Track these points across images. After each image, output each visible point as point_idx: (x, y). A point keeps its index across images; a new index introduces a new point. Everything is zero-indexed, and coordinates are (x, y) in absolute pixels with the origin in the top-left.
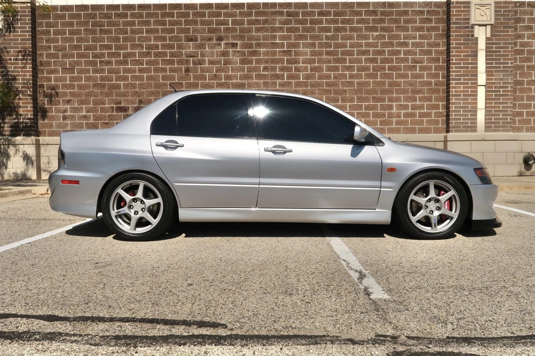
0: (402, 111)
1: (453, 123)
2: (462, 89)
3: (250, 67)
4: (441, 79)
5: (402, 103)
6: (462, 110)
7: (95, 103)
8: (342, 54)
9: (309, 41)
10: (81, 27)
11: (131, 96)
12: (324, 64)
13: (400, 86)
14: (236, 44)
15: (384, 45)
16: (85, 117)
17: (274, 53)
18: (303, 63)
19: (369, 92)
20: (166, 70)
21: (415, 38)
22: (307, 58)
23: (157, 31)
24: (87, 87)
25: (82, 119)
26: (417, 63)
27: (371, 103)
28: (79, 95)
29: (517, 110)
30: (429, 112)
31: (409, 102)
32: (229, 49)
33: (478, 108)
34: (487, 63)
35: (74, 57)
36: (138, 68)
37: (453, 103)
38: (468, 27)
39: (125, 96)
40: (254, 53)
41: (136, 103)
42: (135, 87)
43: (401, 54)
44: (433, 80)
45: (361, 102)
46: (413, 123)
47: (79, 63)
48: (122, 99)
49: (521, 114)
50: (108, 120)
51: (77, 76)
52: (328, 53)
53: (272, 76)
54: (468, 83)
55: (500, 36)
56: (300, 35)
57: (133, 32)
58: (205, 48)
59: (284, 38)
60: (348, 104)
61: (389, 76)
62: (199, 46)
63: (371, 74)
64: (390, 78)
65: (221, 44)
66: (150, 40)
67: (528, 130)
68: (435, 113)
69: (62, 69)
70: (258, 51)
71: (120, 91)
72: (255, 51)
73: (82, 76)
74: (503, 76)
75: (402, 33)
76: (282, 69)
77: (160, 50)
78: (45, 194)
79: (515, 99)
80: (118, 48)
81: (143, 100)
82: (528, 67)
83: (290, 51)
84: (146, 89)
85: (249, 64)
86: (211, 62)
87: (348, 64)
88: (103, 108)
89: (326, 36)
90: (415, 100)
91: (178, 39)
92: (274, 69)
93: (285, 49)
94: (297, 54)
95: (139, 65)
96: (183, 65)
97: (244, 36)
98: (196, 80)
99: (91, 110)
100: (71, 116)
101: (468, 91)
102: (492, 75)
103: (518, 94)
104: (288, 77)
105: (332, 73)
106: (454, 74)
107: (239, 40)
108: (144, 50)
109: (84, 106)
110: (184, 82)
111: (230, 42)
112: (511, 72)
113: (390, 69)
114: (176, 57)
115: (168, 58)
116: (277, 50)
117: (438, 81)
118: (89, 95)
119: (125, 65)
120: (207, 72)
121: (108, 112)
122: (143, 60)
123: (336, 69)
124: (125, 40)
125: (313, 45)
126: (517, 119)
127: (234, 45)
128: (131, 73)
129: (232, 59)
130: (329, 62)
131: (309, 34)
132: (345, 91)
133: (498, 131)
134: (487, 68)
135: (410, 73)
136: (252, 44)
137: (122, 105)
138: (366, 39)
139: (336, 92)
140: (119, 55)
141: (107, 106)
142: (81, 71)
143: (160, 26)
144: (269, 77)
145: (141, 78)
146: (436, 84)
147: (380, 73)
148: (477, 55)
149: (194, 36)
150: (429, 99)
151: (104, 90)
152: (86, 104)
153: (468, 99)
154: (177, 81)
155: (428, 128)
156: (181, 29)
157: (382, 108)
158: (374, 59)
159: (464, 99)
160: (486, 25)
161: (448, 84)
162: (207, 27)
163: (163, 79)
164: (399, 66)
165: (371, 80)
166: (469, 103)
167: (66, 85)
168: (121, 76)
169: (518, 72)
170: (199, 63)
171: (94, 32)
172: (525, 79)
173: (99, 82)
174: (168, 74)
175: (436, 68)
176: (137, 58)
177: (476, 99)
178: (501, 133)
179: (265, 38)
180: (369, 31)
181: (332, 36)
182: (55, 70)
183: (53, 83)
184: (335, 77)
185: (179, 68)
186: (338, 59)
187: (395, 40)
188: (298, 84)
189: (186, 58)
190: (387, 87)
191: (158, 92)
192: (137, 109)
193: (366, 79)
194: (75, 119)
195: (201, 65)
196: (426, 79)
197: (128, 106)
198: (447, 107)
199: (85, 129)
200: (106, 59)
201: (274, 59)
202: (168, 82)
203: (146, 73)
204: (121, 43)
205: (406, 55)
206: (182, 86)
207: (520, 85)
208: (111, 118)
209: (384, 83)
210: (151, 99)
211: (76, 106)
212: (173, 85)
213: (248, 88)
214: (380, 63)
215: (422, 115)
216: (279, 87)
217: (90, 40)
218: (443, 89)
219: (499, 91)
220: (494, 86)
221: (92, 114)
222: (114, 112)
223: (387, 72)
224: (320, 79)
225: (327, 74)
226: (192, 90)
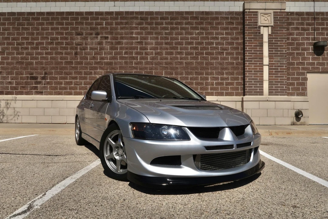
0: (215, 81)
1: (247, 89)
2: (253, 67)
3: (116, 52)
4: (240, 61)
5: (214, 76)
6: (253, 81)
7: (17, 74)
8: (175, 44)
9: (154, 36)
10: (11, 26)
11: (40, 70)
12: (164, 50)
13: (213, 65)
14: (108, 37)
15: (203, 38)
16: (10, 83)
17: (132, 43)
18: (150, 50)
19: (192, 69)
20: (63, 54)
21: (223, 34)
22: (153, 47)
23: (57, 29)
24: (12, 63)
25: (8, 84)
26: (224, 50)
27: (194, 76)
28: (7, 68)
29: (290, 81)
30: (232, 82)
31: (219, 75)
32: (103, 40)
33: (264, 79)
34: (269, 51)
35: (5, 45)
36: (45, 52)
37: (247, 77)
38: (256, 28)
39: (36, 69)
40: (119, 43)
41: (43, 74)
42: (43, 64)
43: (214, 44)
44: (235, 61)
45: (187, 75)
46: (221, 89)
47: (8, 49)
48: (34, 71)
49: (293, 84)
50: (25, 85)
51: (6, 57)
52: (166, 43)
53: (130, 57)
54: (257, 64)
55: (278, 33)
56: (149, 32)
57: (43, 29)
58: (88, 40)
59: (138, 33)
60: (179, 76)
61: (206, 59)
62: (84, 38)
63: (194, 57)
64: (206, 60)
65: (98, 37)
66: (53, 35)
67: (298, 95)
68: (236, 83)
71: (33, 67)
72: (120, 42)
73: (9, 57)
74: (280, 59)
75: (214, 31)
76: (137, 53)
77: (59, 41)
79: (288, 74)
80: (33, 39)
81: (47, 72)
82: (297, 54)
83: (142, 42)
84: (49, 65)
85: (116, 50)
86: (91, 49)
87: (179, 51)
88: (22, 77)
89: (165, 33)
90: (223, 74)
91: (71, 34)
92: (132, 53)
93: (139, 41)
94: (146, 43)
95: (46, 50)
96: (74, 50)
97: (113, 32)
98: (81, 60)
100: (1, 82)
101: (257, 69)
102: (273, 59)
103: (291, 71)
104: (141, 59)
105: (169, 56)
106: (248, 57)
107: (110, 34)
108: (49, 41)
109: (10, 76)
110: (74, 61)
111: (104, 36)
112: (285, 56)
113: (206, 54)
114: (69, 45)
115: (64, 46)
116: (134, 41)
117: (238, 62)
118: (13, 68)
119: (37, 50)
120: (89, 55)
121: (25, 80)
122: (48, 47)
123: (171, 53)
124: (37, 34)
125: (157, 38)
126: (290, 87)
127: (106, 38)
128: (40, 55)
129: (105, 47)
130: (167, 49)
131: (154, 31)
132: (177, 68)
133: (278, 95)
134: (269, 53)
135: (219, 56)
136: (118, 37)
137: (34, 75)
138: (191, 34)
139: (172, 68)
140: (33, 43)
141: (24, 76)
142: (9, 54)
143: (59, 26)
144: (128, 58)
145: (46, 58)
146: (237, 64)
147: (200, 57)
148: (263, 45)
149: (81, 32)
150: (232, 74)
151: (23, 66)
152: (11, 74)
153: (257, 74)
154: (69, 60)
155: (231, 93)
156: (73, 27)
157: (202, 79)
158: (196, 47)
159: (254, 74)
160: (268, 26)
161: (244, 64)
162: (89, 26)
163: (60, 59)
164: (213, 52)
165: (194, 61)
166: (258, 77)
169: (291, 57)
171: (18, 29)
172: (295, 62)
173: (20, 61)
174: (64, 56)
175: (237, 54)
176: (45, 46)
177: (263, 74)
179: (126, 34)
180: (193, 30)
181: (169, 33)
184: (171, 59)
185: (71, 52)
186: (173, 47)
187: (210, 35)
188: (147, 63)
189: (76, 46)
190: (204, 65)
191: (57, 67)
192: (43, 78)
193: (191, 60)
194: (4, 84)
195: (85, 50)
196: (230, 60)
197: (38, 76)
198: (244, 79)
199: (9, 90)
200: (25, 46)
201: (131, 47)
202: (64, 61)
203: (50, 55)
204: (35, 36)
205: (217, 45)
206: (72, 64)
207: (292, 65)
208: (27, 83)
209: (202, 63)
210: (53, 72)
211: (5, 75)
212: (67, 63)
213: (114, 65)
214: (200, 50)
215: (227, 84)
216: (135, 65)
217: (16, 34)
218: (241, 67)
219: (278, 69)
220: (274, 65)
221: (14, 81)
222: (28, 80)
223: (204, 56)
224: (161, 60)
225: (166, 57)
226: (79, 66)
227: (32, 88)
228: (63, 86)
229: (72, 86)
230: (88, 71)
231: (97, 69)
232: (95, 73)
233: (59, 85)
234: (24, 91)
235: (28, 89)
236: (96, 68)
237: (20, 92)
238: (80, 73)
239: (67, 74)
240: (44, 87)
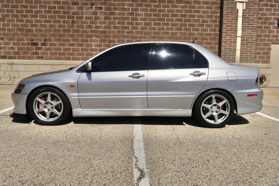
1: (223, 57)
2: (228, 38)
3: (110, 21)
6: (228, 50)
7: (18, 40)
8: (163, 16)
9: (144, 8)
11: (40, 37)
12: (152, 21)
13: (195, 35)
14: (102, 8)
15: (186, 11)
16: (12, 48)
17: (124, 14)
18: (140, 20)
19: (177, 38)
20: (60, 22)
21: (204, 8)
22: (142, 18)
24: (13, 30)
25: (10, 49)
26: (205, 23)
28: (8, 35)
29: (257, 51)
32: (98, 10)
33: (237, 49)
34: (242, 24)
35: (5, 12)
36: (44, 20)
37: (223, 46)
38: (233, 3)
39: (36, 36)
40: (112, 14)
41: (43, 41)
42: (42, 31)
43: (196, 17)
44: (213, 33)
47: (8, 16)
48: (34, 38)
49: (259, 53)
50: (26, 50)
51: (7, 24)
52: (154, 15)
53: (122, 27)
54: (232, 35)
55: (250, 9)
56: (139, 4)
58: (84, 10)
59: (129, 5)
62: (80, 8)
63: (179, 28)
64: (189, 31)
65: (93, 7)
66: (51, 4)
67: (262, 63)
68: (213, 51)
70: (115, 12)
71: (33, 33)
72: (113, 12)
73: (10, 24)
74: (251, 32)
75: (197, 5)
76: (128, 23)
77: (57, 10)
79: (257, 45)
80: (31, 7)
81: (47, 39)
82: (265, 27)
83: (133, 13)
84: (49, 32)
85: (109, 20)
86: (87, 18)
87: (166, 22)
88: (23, 43)
89: (154, 5)
90: (203, 44)
91: (67, 3)
92: (124, 23)
93: (130, 12)
94: (137, 15)
95: (44, 18)
96: (71, 19)
97: (106, 3)
98: (78, 28)
99: (16, 44)
100: (4, 47)
101: (232, 40)
102: (245, 31)
103: (258, 42)
104: (132, 28)
105: (157, 27)
106: (224, 29)
107: (104, 5)
108: (47, 9)
109: (11, 42)
110: (71, 29)
111: (98, 6)
112: (256, 29)
113: (189, 25)
114: (66, 14)
115: (62, 15)
116: (126, 12)
117: (215, 33)
118: (15, 35)
119: (36, 18)
120: (85, 24)
121: (26, 46)
122: (47, 15)
123: (159, 24)
124: (36, 2)
125: (147, 10)
126: (257, 56)
127: (101, 8)
128: (40, 23)
129: (99, 17)
130: (155, 20)
131: (144, 3)
132: (164, 37)
133: (247, 62)
134: (242, 27)
135: (200, 28)
136: (111, 8)
137: (35, 42)
138: (176, 7)
139: (159, 38)
140: (32, 11)
141: (25, 42)
142: (9, 21)
144: (121, 28)
145: (45, 26)
146: (214, 35)
147: (184, 28)
148: (238, 19)
149: (77, 2)
150: (210, 43)
151: (23, 33)
152: (13, 40)
153: (231, 44)
154: (67, 28)
158: (180, 19)
159: (229, 44)
160: (243, 2)
161: (221, 35)
163: (59, 27)
164: (194, 24)
165: (179, 32)
166: (232, 46)
168: (34, 24)
169: (259, 30)
170: (80, 18)
172: (263, 34)
173: (20, 27)
174: (62, 24)
175: (215, 26)
176: (43, 14)
177: (236, 44)
178: (248, 64)
179: (119, 5)
180: (179, 3)
181: (157, 5)
184: (158, 29)
185: (68, 21)
186: (160, 18)
187: (193, 9)
188: (137, 33)
189: (72, 15)
190: (187, 36)
191: (56, 35)
192: (43, 44)
193: (176, 31)
194: (6, 49)
196: (209, 32)
197: (38, 42)
198: (220, 48)
199: (12, 55)
200: (25, 14)
201: (124, 17)
202: (62, 29)
203: (48, 23)
204: (33, 4)
205: (199, 18)
206: (70, 32)
207: (260, 37)
208: (28, 49)
209: (185, 34)
210: (52, 39)
211: (7, 41)
212: (65, 31)
213: (108, 34)
214: (184, 22)
216: (126, 34)
217: (15, 2)
218: (218, 38)
219: (249, 40)
220: (246, 37)
221: (16, 46)
222: (29, 46)
223: (187, 27)
224: (150, 30)
225: (154, 27)
226: (76, 34)
227: (33, 53)
228: (62, 51)
229: (70, 52)
230: (85, 39)
231: (93, 37)
232: (91, 41)
233: (58, 51)
234: (26, 56)
235: (29, 54)
236: (92, 36)
237: (22, 56)
238: (78, 40)
239: (65, 41)
240: (45, 52)
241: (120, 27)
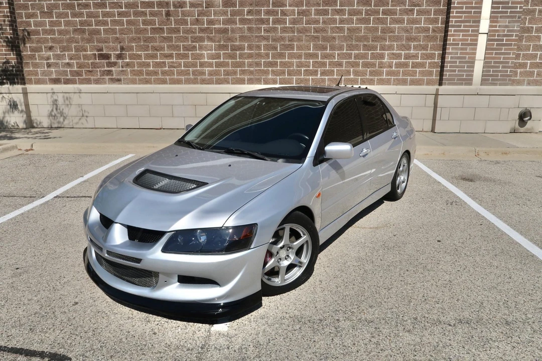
0: (394, 61)
1: (447, 75)
2: (461, 37)
3: (233, 10)
4: (440, 25)
5: (395, 52)
6: (458, 61)
7: (77, 50)
11: (112, 42)
12: (313, 7)
13: (393, 32)
16: (68, 64)
18: (290, 6)
19: (359, 39)
20: (146, 14)
24: (67, 32)
25: (66, 66)
26: (415, 6)
27: (362, 52)
28: (60, 41)
29: (520, 61)
30: (423, 62)
31: (402, 50)
33: (476, 59)
34: (492, 7)
36: (117, 12)
37: (450, 53)
39: (106, 42)
41: (118, 50)
42: (116, 33)
44: (431, 26)
45: (350, 50)
46: (404, 74)
47: (56, 7)
48: (104, 45)
49: (524, 65)
50: (92, 68)
51: (56, 21)
53: (258, 20)
54: (468, 31)
60: (336, 52)
61: (382, 21)
63: (363, 18)
64: (383, 24)
67: (529, 84)
68: (429, 63)
69: (40, 13)
71: (101, 37)
73: (61, 21)
74: (509, 23)
76: (268, 13)
78: (30, 150)
81: (124, 47)
84: (127, 34)
85: (233, 7)
86: (192, 5)
87: (338, 8)
88: (86, 55)
90: (409, 49)
92: (259, 12)
95: (118, 9)
96: (163, 8)
98: (177, 25)
99: (74, 57)
100: (55, 63)
101: (467, 40)
102: (497, 22)
103: (524, 43)
104: (274, 23)
105: (321, 17)
106: (454, 20)
109: (66, 53)
110: (165, 27)
112: (519, 17)
113: (384, 13)
117: (436, 27)
118: (70, 41)
119: (103, 8)
120: (189, 16)
121: (90, 60)
122: (122, 3)
123: (326, 12)
126: (519, 71)
128: (110, 17)
130: (318, 4)
132: (334, 38)
133: (495, 84)
134: (492, 13)
135: (406, 17)
137: (104, 52)
139: (325, 39)
141: (89, 53)
142: (59, 15)
144: (254, 22)
145: (120, 23)
146: (434, 31)
147: (373, 18)
150: (425, 48)
151: (85, 36)
152: (68, 50)
153: (466, 49)
154: (157, 26)
155: (420, 80)
157: (374, 56)
159: (462, 49)
161: (446, 31)
163: (143, 24)
164: (395, 9)
165: (363, 26)
166: (467, 54)
167: (47, 30)
168: (101, 20)
169: (528, 18)
170: (180, 6)
172: (534, 26)
173: (79, 27)
174: (148, 18)
175: (436, 12)
177: (476, 49)
178: (498, 87)
182: (34, 13)
183: (33, 28)
184: (324, 22)
185: (160, 11)
188: (284, 30)
190: (380, 33)
191: (139, 38)
192: (120, 57)
193: (358, 24)
194: (59, 66)
195: (182, 8)
196: (424, 24)
197: (110, 53)
198: (443, 57)
199: (69, 77)
200: (84, 2)
202: (149, 27)
203: (125, 17)
206: (164, 32)
207: (527, 33)
208: (94, 65)
209: (377, 29)
210: (133, 46)
211: (59, 53)
212: (154, 30)
213: (231, 34)
214: (374, 6)
215: (415, 65)
216: (264, 33)
218: (440, 37)
219: (503, 40)
220: (497, 34)
221: (75, 61)
222: (96, 60)
223: (381, 16)
224: (307, 24)
225: (315, 18)
226: (174, 35)
227: (104, 73)
228: (152, 69)
229: (166, 70)
230: (190, 45)
231: (204, 41)
232: (201, 48)
233: (145, 68)
234: (92, 77)
235: (98, 75)
236: (201, 39)
237: (86, 79)
239: (156, 49)
240: (122, 71)
241: (253, 20)
